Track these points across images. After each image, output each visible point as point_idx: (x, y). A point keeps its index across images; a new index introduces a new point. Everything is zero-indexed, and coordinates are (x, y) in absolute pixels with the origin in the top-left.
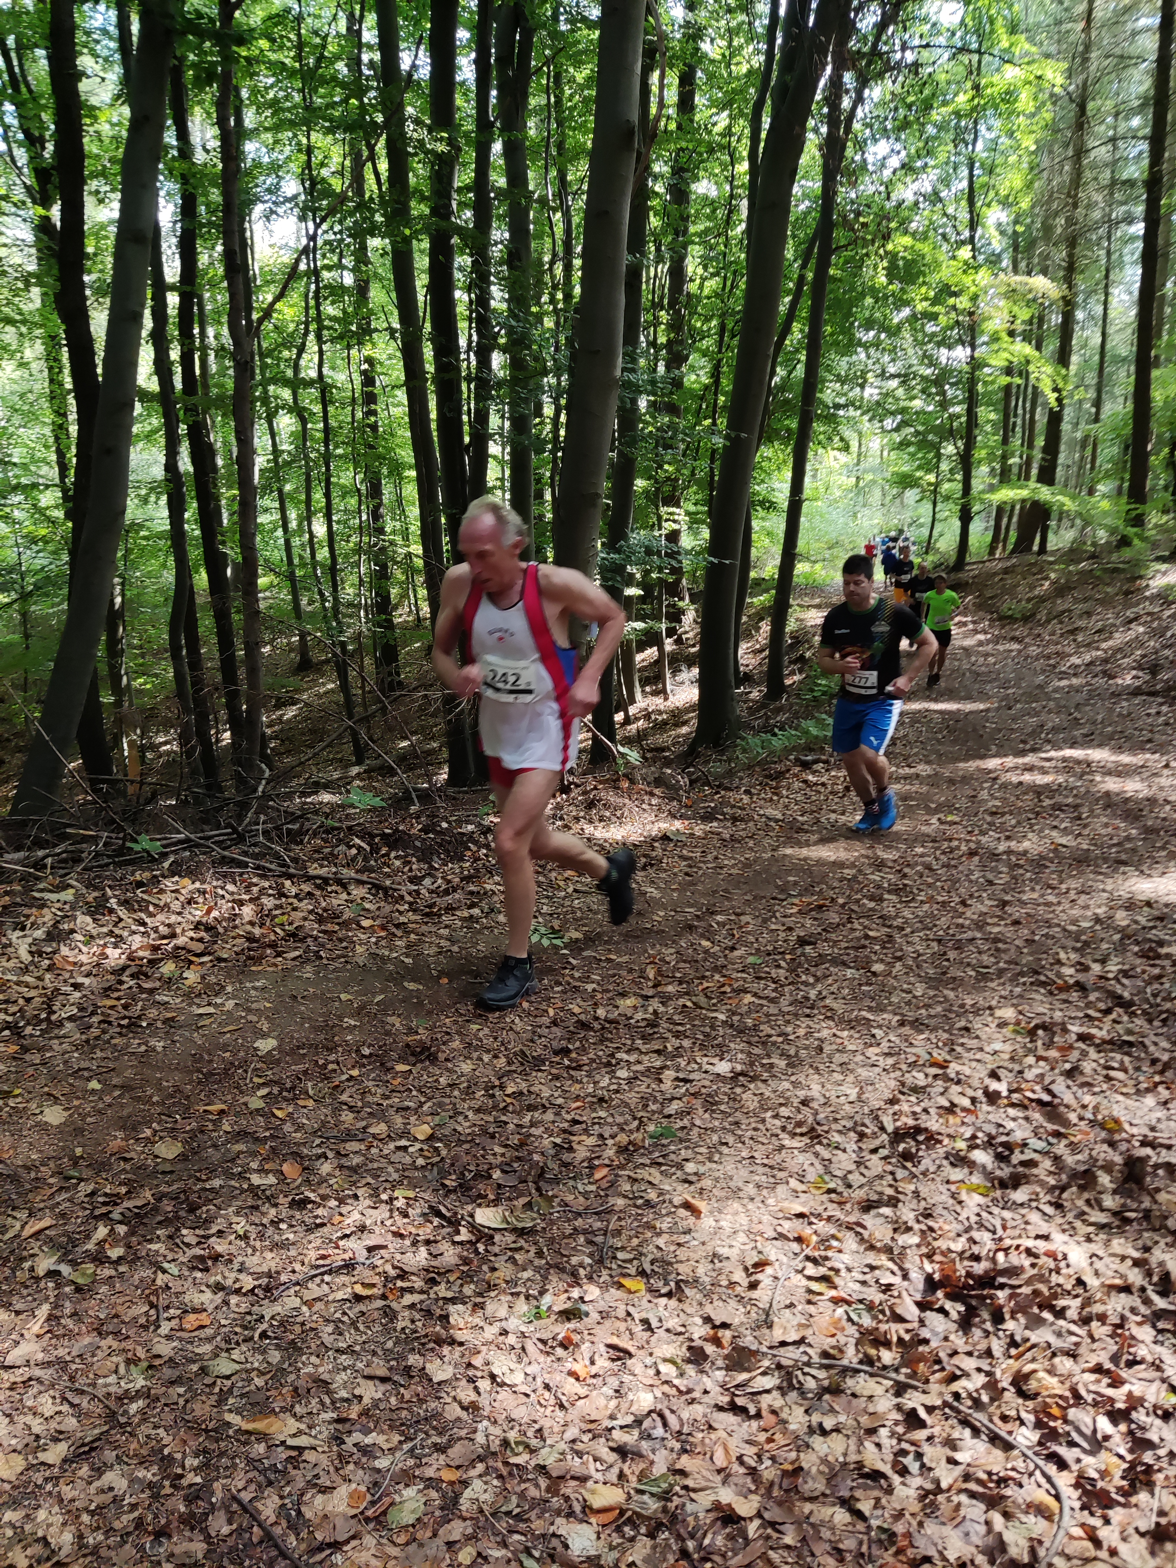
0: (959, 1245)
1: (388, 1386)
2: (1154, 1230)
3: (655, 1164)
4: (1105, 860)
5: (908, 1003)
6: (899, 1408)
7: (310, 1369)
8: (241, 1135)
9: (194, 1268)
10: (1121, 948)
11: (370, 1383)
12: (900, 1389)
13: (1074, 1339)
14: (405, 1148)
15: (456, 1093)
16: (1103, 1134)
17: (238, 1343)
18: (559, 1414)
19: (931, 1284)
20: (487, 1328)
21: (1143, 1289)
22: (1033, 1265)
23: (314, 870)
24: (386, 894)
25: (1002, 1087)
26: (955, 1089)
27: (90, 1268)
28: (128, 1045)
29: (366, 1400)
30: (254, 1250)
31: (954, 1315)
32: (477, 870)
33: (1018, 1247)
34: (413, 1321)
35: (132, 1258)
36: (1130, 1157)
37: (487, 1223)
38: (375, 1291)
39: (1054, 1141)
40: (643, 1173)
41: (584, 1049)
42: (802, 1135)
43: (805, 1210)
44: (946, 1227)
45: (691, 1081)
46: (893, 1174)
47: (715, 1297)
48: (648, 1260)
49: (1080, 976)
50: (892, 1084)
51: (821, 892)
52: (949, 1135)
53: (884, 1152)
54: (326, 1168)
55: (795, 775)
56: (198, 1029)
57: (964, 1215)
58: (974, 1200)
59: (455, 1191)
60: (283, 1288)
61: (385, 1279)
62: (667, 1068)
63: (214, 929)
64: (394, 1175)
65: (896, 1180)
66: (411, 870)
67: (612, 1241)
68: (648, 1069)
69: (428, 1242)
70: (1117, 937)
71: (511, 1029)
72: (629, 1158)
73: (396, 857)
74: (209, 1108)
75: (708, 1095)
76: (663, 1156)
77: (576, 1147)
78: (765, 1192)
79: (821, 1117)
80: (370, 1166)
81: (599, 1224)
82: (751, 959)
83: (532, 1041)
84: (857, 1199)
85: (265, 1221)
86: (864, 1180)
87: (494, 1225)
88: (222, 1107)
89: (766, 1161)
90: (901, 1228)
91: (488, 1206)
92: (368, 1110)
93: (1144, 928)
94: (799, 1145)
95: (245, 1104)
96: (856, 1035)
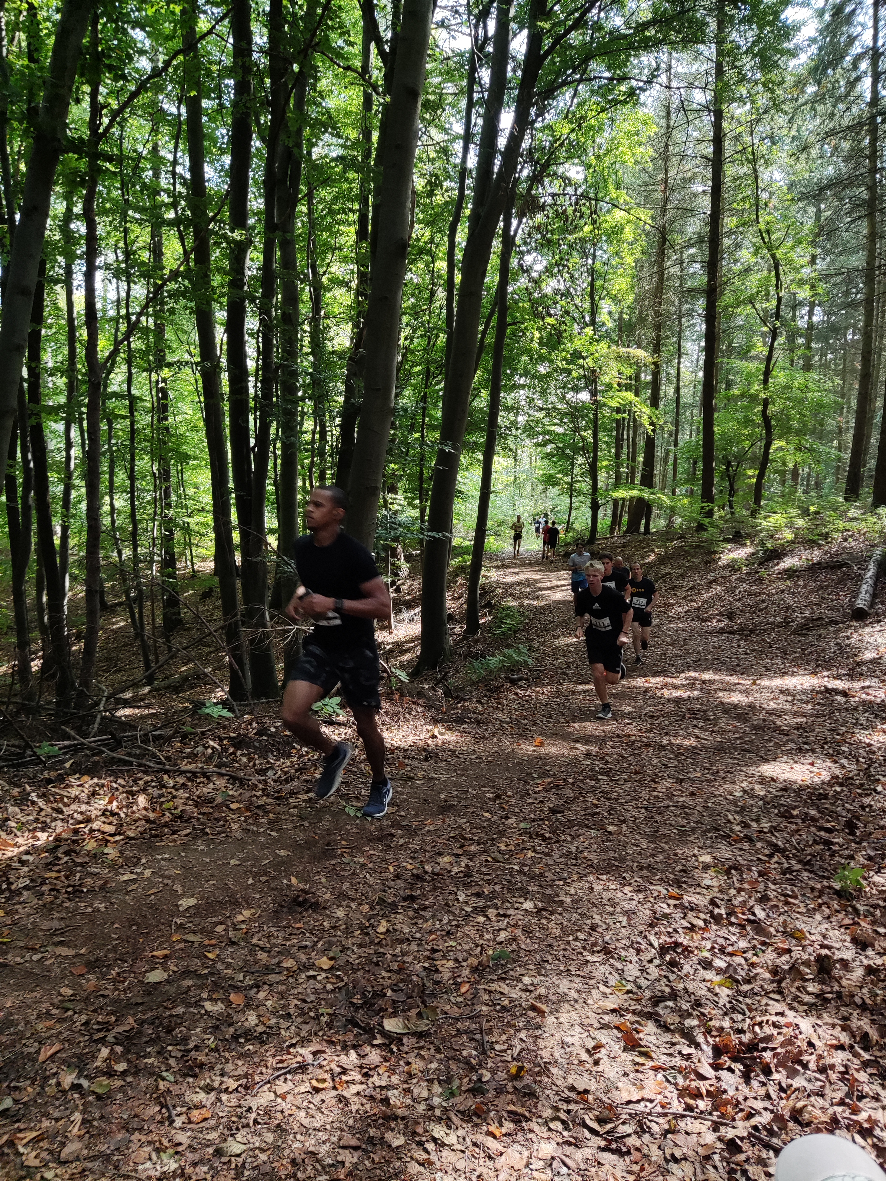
0: (727, 1023)
1: (360, 1153)
2: (846, 1005)
3: (501, 979)
4: (736, 749)
6: (720, 1139)
7: (297, 1145)
8: (187, 973)
9: (186, 1075)
10: (765, 811)
11: (347, 1151)
12: (716, 1127)
13: (820, 1083)
14: (314, 977)
15: (339, 933)
16: (794, 942)
17: (238, 1129)
18: (490, 1164)
19: (718, 1051)
20: (416, 1105)
21: (851, 1047)
22: (779, 1033)
23: (185, 766)
24: (242, 784)
25: (723, 911)
26: (690, 914)
27: (103, 1080)
28: (78, 908)
29: (347, 1164)
30: (227, 1059)
31: (738, 1072)
32: (304, 764)
33: (768, 1021)
34: (362, 1105)
35: (135, 1071)
36: (819, 955)
37: (394, 1030)
38: (327, 1084)
39: (764, 948)
40: (494, 986)
41: (424, 896)
42: (598, 952)
43: (615, 1006)
44: (713, 1012)
45: (509, 916)
46: (666, 977)
47: (572, 1072)
48: (518, 1050)
49: (746, 831)
50: (648, 912)
51: (554, 775)
52: (696, 947)
53: (657, 962)
54: (262, 995)
55: (508, 690)
56: (128, 893)
57: (721, 1003)
58: (724, 993)
59: (361, 1007)
60: (258, 1086)
61: (332, 1075)
62: (489, 907)
63: (117, 814)
64: (313, 998)
65: (669, 981)
66: (254, 765)
67: (487, 1038)
68: (475, 908)
69: (354, 1047)
70: (761, 803)
71: (366, 883)
72: (481, 976)
73: (242, 755)
74: (155, 953)
75: (524, 926)
76: (505, 973)
77: (441, 969)
78: (584, 995)
79: (607, 938)
80: (292, 991)
81: (474, 1026)
82: (522, 825)
83: (384, 891)
84: (648, 996)
85: (227, 1037)
86: (649, 983)
87: (399, 1031)
88: (165, 952)
89: (578, 973)
90: (685, 1015)
91: (390, 1017)
92: (277, 949)
93: (776, 796)
94: (598, 959)
95: (181, 949)
96: (613, 878)
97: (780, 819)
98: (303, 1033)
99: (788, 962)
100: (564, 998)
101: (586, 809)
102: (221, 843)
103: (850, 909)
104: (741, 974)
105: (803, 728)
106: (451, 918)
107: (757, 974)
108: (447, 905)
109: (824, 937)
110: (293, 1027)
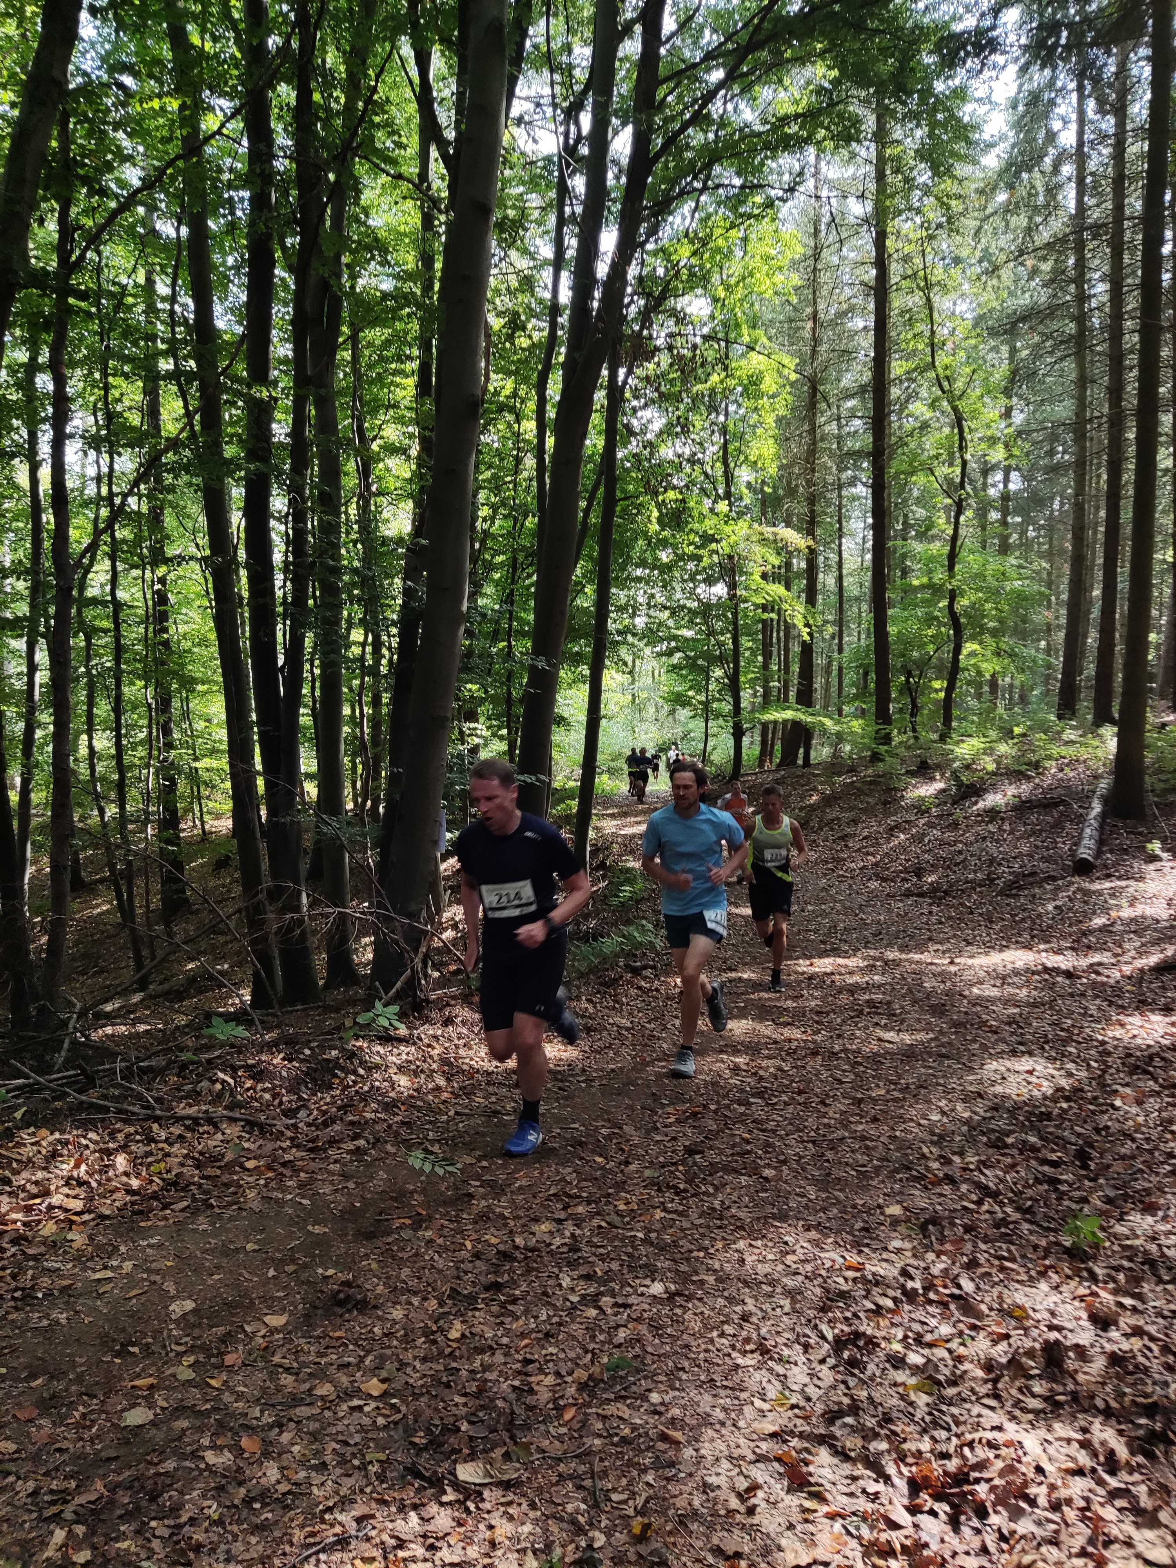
0: (925, 1445)
2: (1085, 1411)
3: (620, 1398)
4: (930, 1054)
5: (806, 1207)
8: (181, 1410)
10: (971, 1139)
13: (1054, 1526)
14: (360, 1408)
15: (395, 1343)
16: (1013, 1323)
19: (915, 1486)
21: (1094, 1471)
22: (997, 1457)
23: (182, 1109)
24: (262, 1132)
25: (917, 1285)
26: (876, 1291)
28: (28, 1320)
30: (235, 1535)
31: (942, 1516)
32: (350, 1098)
33: (979, 1441)
35: (103, 1561)
36: (1046, 1342)
37: (471, 1480)
39: (973, 1333)
40: (610, 1409)
41: (514, 1283)
42: (752, 1352)
43: (776, 1428)
44: (908, 1429)
45: (630, 1306)
46: (844, 1382)
47: (718, 1527)
48: (643, 1499)
49: (946, 1169)
50: (818, 1291)
51: (691, 1099)
52: (884, 1338)
53: (831, 1361)
54: (286, 1437)
55: (628, 982)
56: (100, 1296)
57: (918, 1416)
58: (922, 1400)
59: (425, 1448)
61: (384, 1550)
62: (602, 1294)
63: (87, 1183)
64: (357, 1438)
65: (848, 1388)
66: (281, 1103)
67: (600, 1484)
68: (583, 1297)
69: (415, 1507)
70: (965, 1129)
71: (433, 1267)
72: (592, 1395)
73: (264, 1090)
74: (137, 1383)
75: (651, 1319)
76: (625, 1389)
77: (536, 1388)
78: (733, 1415)
79: (763, 1331)
80: (329, 1430)
81: (582, 1468)
82: (648, 1173)
83: (459, 1278)
84: (820, 1412)
85: (236, 1502)
86: (821, 1392)
87: (478, 1481)
88: (151, 1380)
89: (725, 1383)
90: (870, 1435)
91: (466, 1461)
92: (308, 1370)
93: (984, 1119)
94: (752, 1363)
95: (174, 1375)
96: (770, 1244)
97: (991, 1151)
98: (344, 1491)
99: (1006, 1353)
100: (706, 1421)
101: (733, 1146)
102: (231, 1219)
103: (1085, 1274)
104: (943, 1374)
105: (1017, 1023)
106: (551, 1313)
107: (965, 1372)
108: (545, 1294)
109: (1053, 1314)
110: (330, 1483)
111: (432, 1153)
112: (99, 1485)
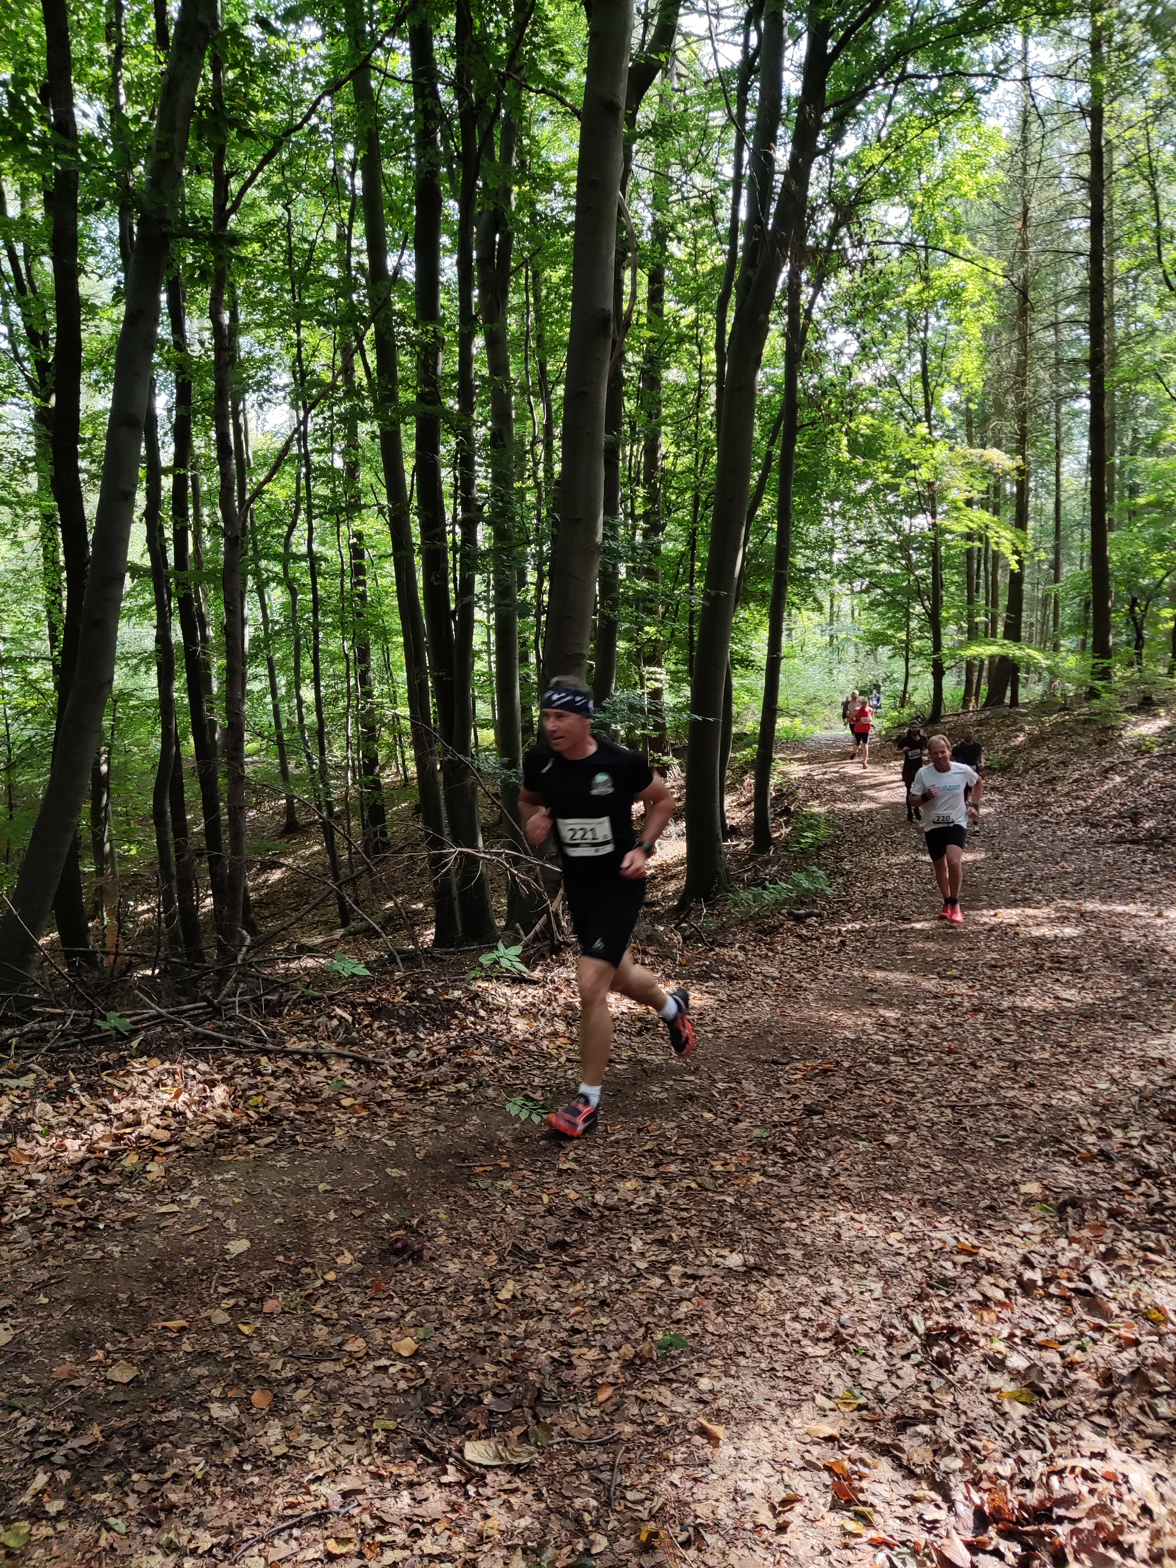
0: (1007, 1468)
3: (665, 1381)
4: (1113, 1015)
8: (203, 1356)
9: (145, 1523)
10: (1140, 1111)
14: (385, 1369)
15: (442, 1299)
16: (1148, 1326)
19: (982, 1520)
22: (1092, 1492)
23: (293, 1044)
24: (368, 1069)
25: (1036, 1276)
26: (987, 1280)
27: (24, 1526)
28: (83, 1251)
30: (215, 1498)
31: (1010, 1558)
32: (464, 1040)
33: (1073, 1469)
35: (74, 1513)
37: (478, 1460)
38: (350, 1548)
39: (1096, 1336)
40: (652, 1393)
41: (582, 1242)
42: (826, 1340)
43: (835, 1432)
44: (991, 1446)
45: (700, 1278)
46: (927, 1383)
47: (740, 1544)
48: (662, 1500)
49: (1103, 1144)
50: (919, 1275)
51: (825, 1055)
52: (985, 1335)
53: (916, 1358)
54: (300, 1394)
55: (789, 930)
56: (159, 1230)
57: (1009, 1430)
58: (1018, 1411)
59: (441, 1420)
60: (245, 1545)
61: (362, 1532)
62: (673, 1262)
63: (182, 1114)
64: (373, 1402)
65: (931, 1391)
66: (395, 1042)
67: (620, 1478)
69: (411, 1485)
70: (1135, 1099)
71: (502, 1220)
72: (636, 1374)
73: (380, 1028)
74: (168, 1324)
75: (721, 1294)
76: (674, 1371)
77: (576, 1361)
78: (789, 1412)
79: (845, 1317)
80: (346, 1391)
81: (604, 1457)
82: (757, 1132)
83: (525, 1233)
84: (892, 1415)
85: (227, 1461)
86: (897, 1393)
87: (486, 1462)
88: (183, 1323)
89: (788, 1374)
90: (942, 1449)
91: (479, 1438)
92: (345, 1322)
93: (1161, 1088)
94: (823, 1353)
95: (209, 1318)
96: (876, 1219)
97: (1161, 1125)
98: (341, 1460)
99: (1131, 1362)
100: (756, 1415)
101: (860, 1107)
102: (312, 1157)
104: (1050, 1381)
106: (613, 1279)
107: (1076, 1382)
108: (612, 1257)
110: (329, 1449)
111: (532, 1100)
112: (96, 1430)
